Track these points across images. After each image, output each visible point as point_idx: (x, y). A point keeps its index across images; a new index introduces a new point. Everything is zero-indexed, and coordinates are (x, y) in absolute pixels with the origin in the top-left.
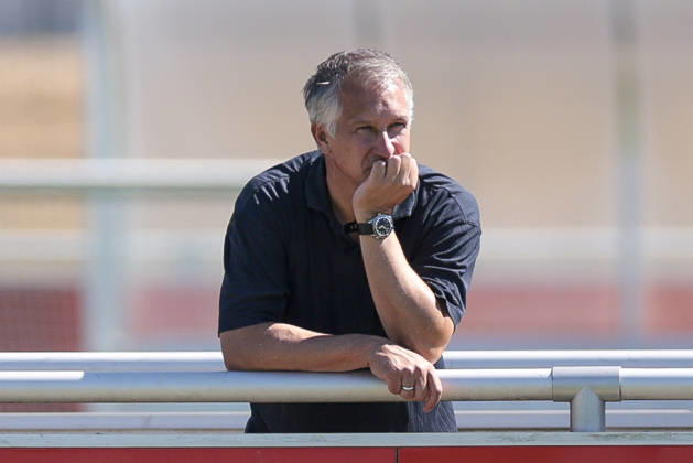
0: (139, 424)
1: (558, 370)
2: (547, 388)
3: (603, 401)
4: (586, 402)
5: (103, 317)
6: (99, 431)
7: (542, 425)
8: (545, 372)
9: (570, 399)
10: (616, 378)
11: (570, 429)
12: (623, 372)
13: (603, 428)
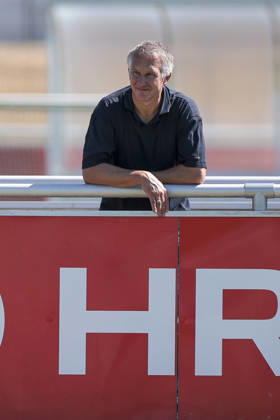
0: (70, 206)
1: (248, 185)
2: (243, 192)
3: (267, 198)
4: (259, 199)
5: (55, 160)
6: (52, 209)
7: (240, 208)
8: (242, 186)
9: (252, 197)
10: (272, 188)
11: (253, 210)
12: (275, 186)
13: (266, 209)
